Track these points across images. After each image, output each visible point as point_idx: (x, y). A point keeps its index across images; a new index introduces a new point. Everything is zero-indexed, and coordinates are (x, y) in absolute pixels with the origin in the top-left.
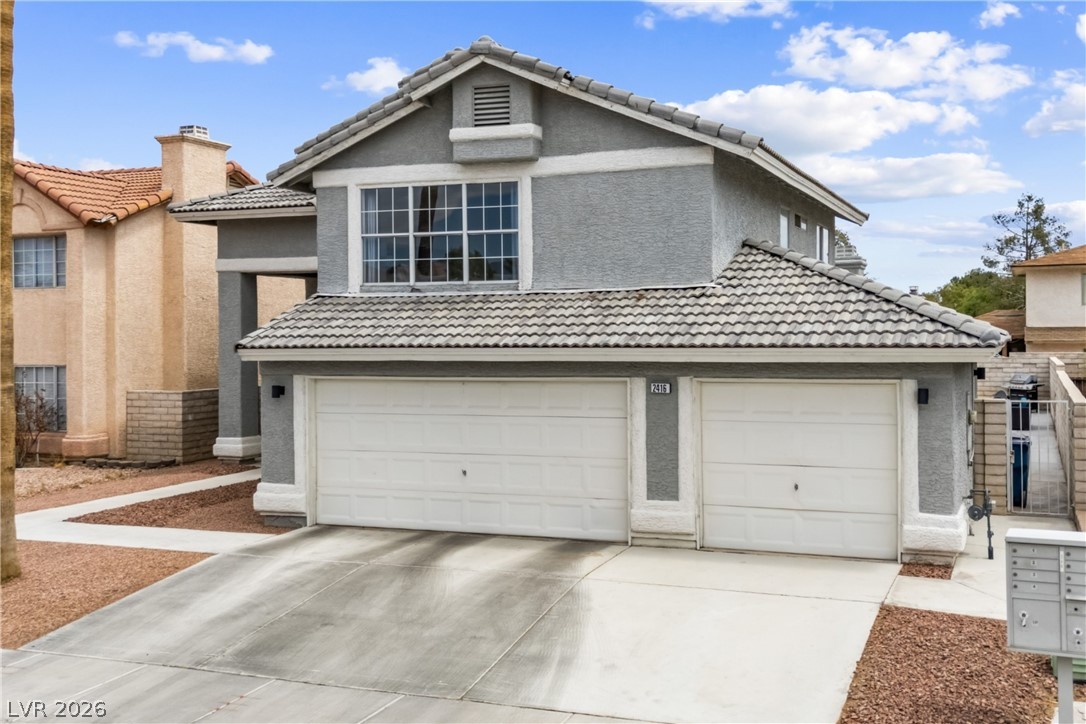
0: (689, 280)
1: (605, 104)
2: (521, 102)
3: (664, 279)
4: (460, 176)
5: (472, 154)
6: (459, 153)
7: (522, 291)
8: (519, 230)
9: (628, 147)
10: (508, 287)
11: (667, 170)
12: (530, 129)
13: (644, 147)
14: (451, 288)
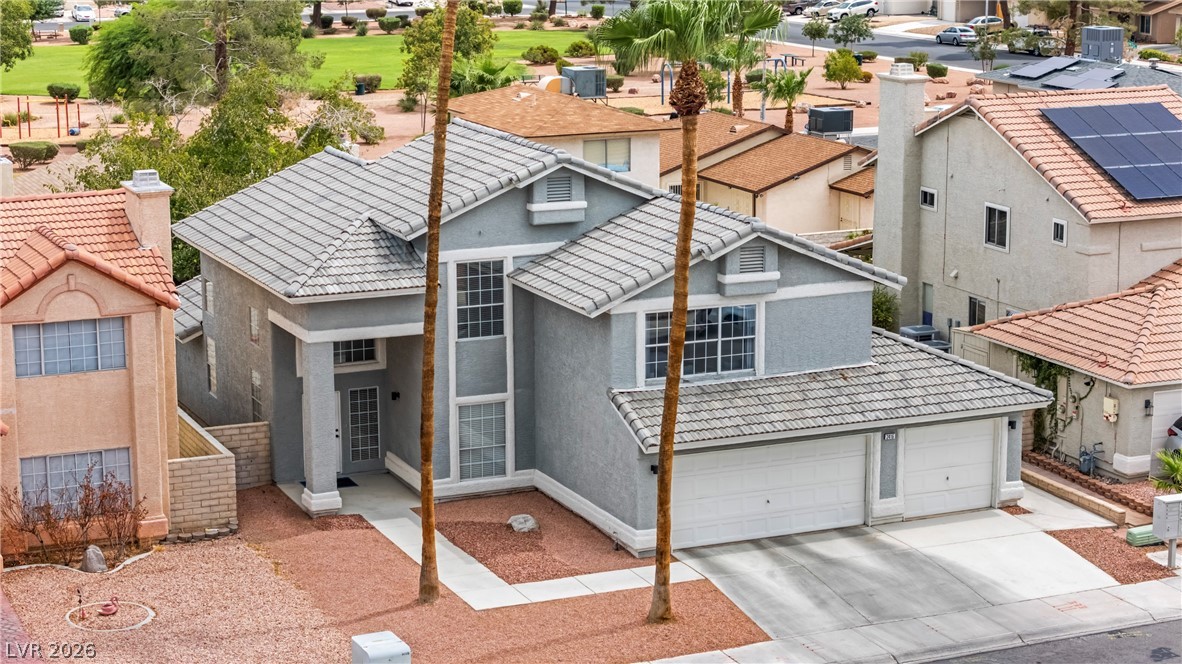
0: (859, 361)
1: (822, 259)
2: (772, 257)
3: (845, 363)
4: (719, 303)
5: (738, 291)
6: (729, 291)
7: (758, 377)
8: (756, 336)
9: (825, 281)
10: (748, 374)
11: (847, 295)
12: (776, 275)
13: (834, 281)
14: (710, 378)
